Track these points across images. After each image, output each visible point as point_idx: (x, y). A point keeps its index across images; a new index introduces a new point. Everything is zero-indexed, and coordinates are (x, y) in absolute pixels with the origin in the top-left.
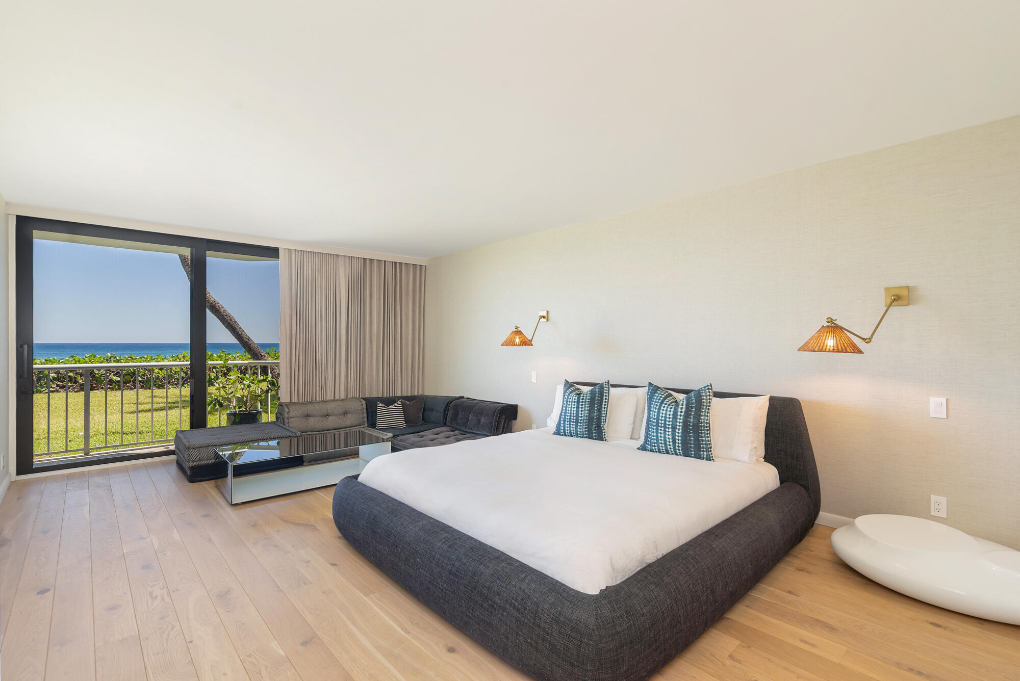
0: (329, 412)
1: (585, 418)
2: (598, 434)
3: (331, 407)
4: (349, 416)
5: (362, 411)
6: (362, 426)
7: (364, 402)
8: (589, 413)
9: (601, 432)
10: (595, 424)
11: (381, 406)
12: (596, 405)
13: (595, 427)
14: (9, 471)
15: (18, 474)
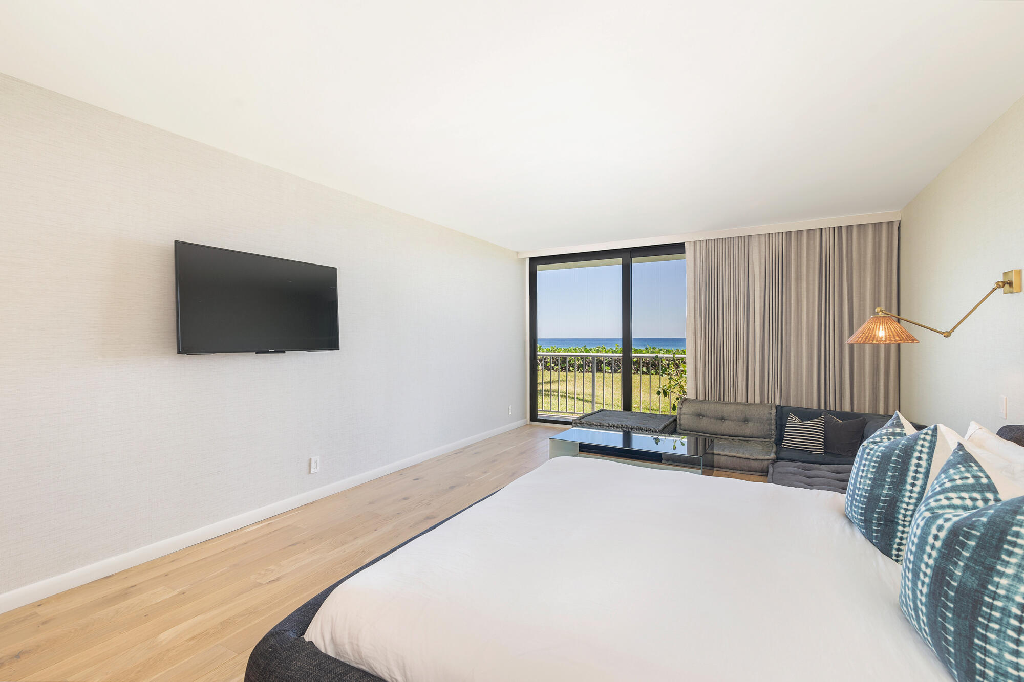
0: (725, 415)
1: (864, 494)
2: (882, 535)
3: (728, 410)
4: (750, 424)
5: (768, 422)
6: (767, 440)
7: (774, 411)
8: (872, 486)
9: (892, 536)
10: (879, 513)
11: (793, 420)
12: (890, 474)
13: (878, 519)
14: (526, 417)
15: (531, 420)
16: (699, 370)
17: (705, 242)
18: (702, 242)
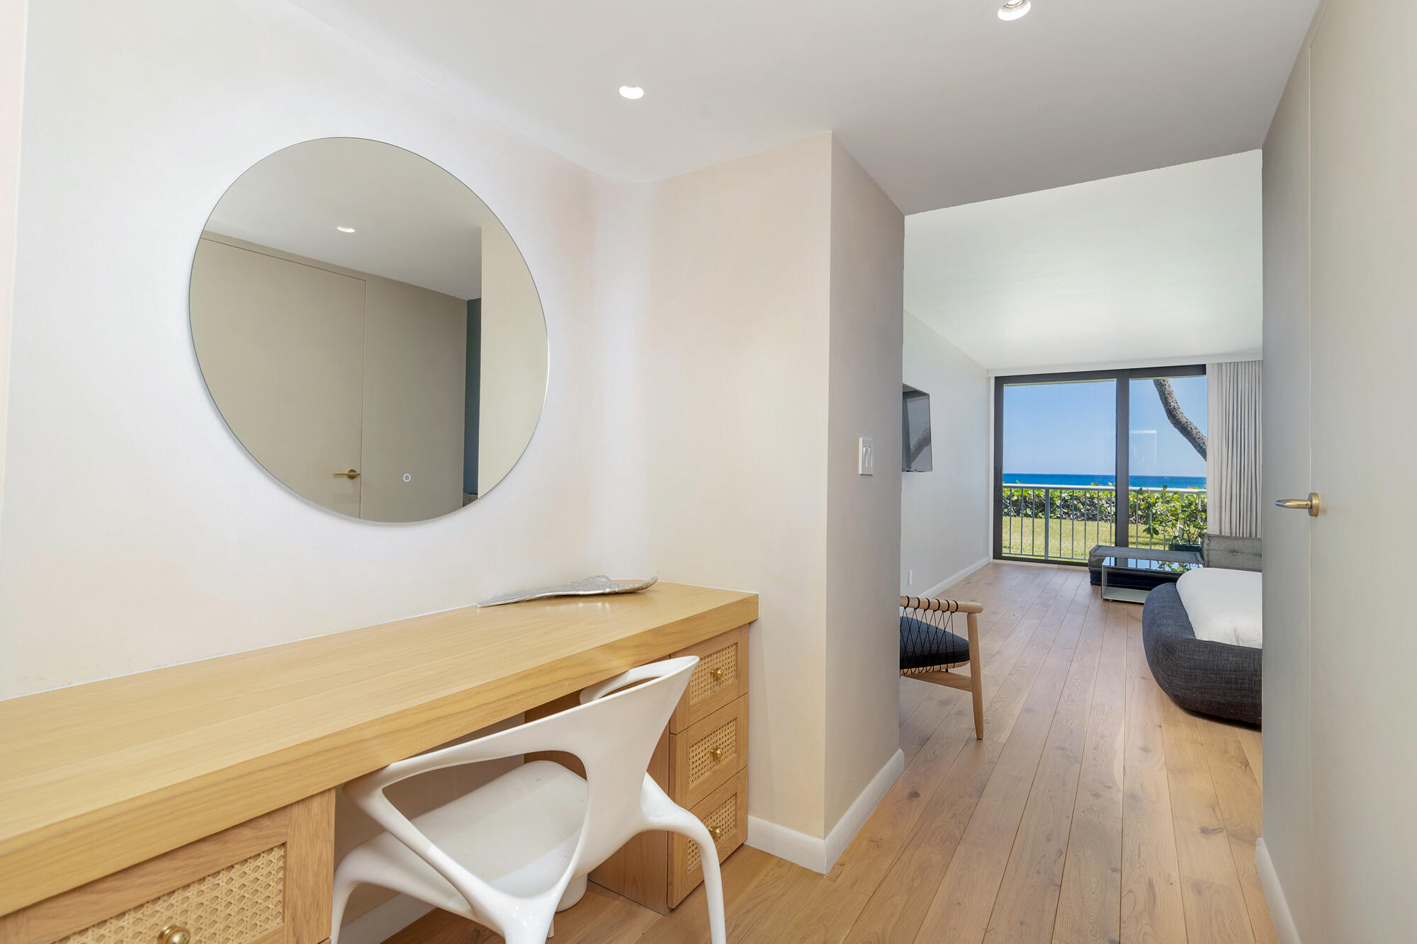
14: (988, 555)
15: (994, 558)
16: (1223, 504)
17: (1232, 365)
18: (1228, 365)
